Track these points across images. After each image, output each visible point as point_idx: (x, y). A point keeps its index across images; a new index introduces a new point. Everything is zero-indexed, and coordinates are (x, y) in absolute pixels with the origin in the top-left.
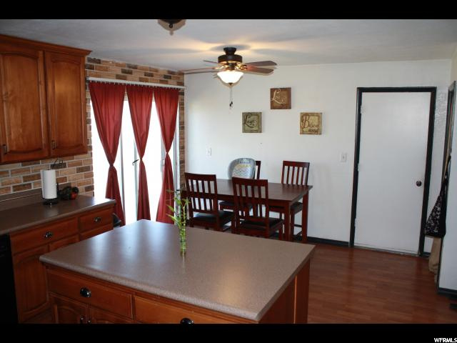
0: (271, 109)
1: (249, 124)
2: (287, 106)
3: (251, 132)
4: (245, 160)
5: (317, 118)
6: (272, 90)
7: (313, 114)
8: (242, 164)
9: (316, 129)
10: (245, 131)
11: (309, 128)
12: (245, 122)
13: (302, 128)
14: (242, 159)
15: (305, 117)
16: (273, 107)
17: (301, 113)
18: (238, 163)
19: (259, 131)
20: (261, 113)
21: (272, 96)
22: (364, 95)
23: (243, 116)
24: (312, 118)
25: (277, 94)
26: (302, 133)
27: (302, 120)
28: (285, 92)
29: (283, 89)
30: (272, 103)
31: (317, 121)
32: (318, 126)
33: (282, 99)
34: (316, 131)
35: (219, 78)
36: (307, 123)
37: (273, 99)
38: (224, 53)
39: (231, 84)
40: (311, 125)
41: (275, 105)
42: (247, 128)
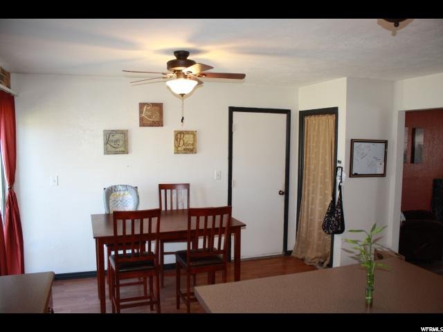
0: (140, 126)
1: (112, 144)
2: (159, 123)
3: (116, 153)
4: (120, 188)
5: (192, 136)
6: (142, 105)
7: (187, 132)
8: (118, 193)
9: (191, 147)
10: (107, 152)
11: (184, 147)
12: (107, 142)
13: (177, 147)
14: (115, 186)
15: (179, 135)
16: (143, 123)
17: (175, 131)
18: (112, 192)
19: (125, 152)
20: (127, 131)
21: (141, 112)
22: (235, 114)
23: (105, 135)
24: (186, 136)
25: (147, 110)
26: (177, 152)
27: (176, 139)
28: (157, 108)
29: (154, 105)
30: (141, 119)
31: (192, 140)
32: (193, 145)
33: (153, 115)
34: (191, 150)
35: (168, 88)
36: (182, 142)
37: (143, 115)
38: (174, 58)
39: (182, 95)
40: (186, 143)
41: (145, 122)
42: (110, 148)
